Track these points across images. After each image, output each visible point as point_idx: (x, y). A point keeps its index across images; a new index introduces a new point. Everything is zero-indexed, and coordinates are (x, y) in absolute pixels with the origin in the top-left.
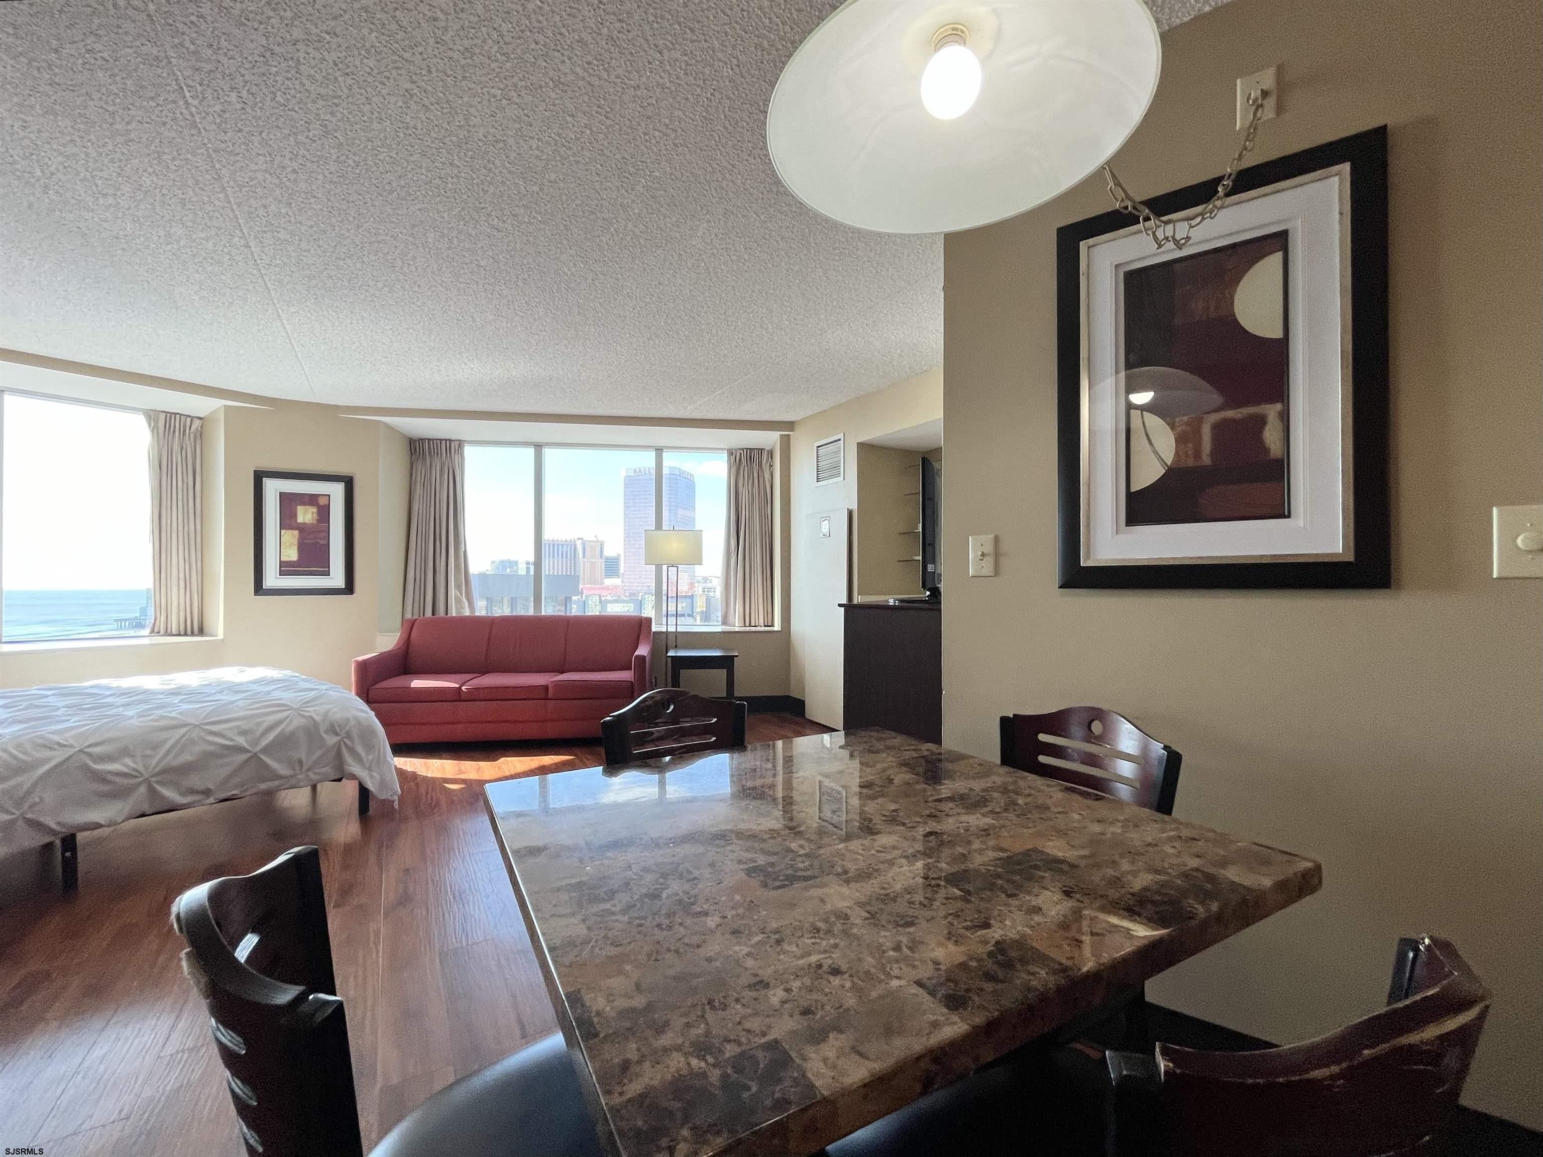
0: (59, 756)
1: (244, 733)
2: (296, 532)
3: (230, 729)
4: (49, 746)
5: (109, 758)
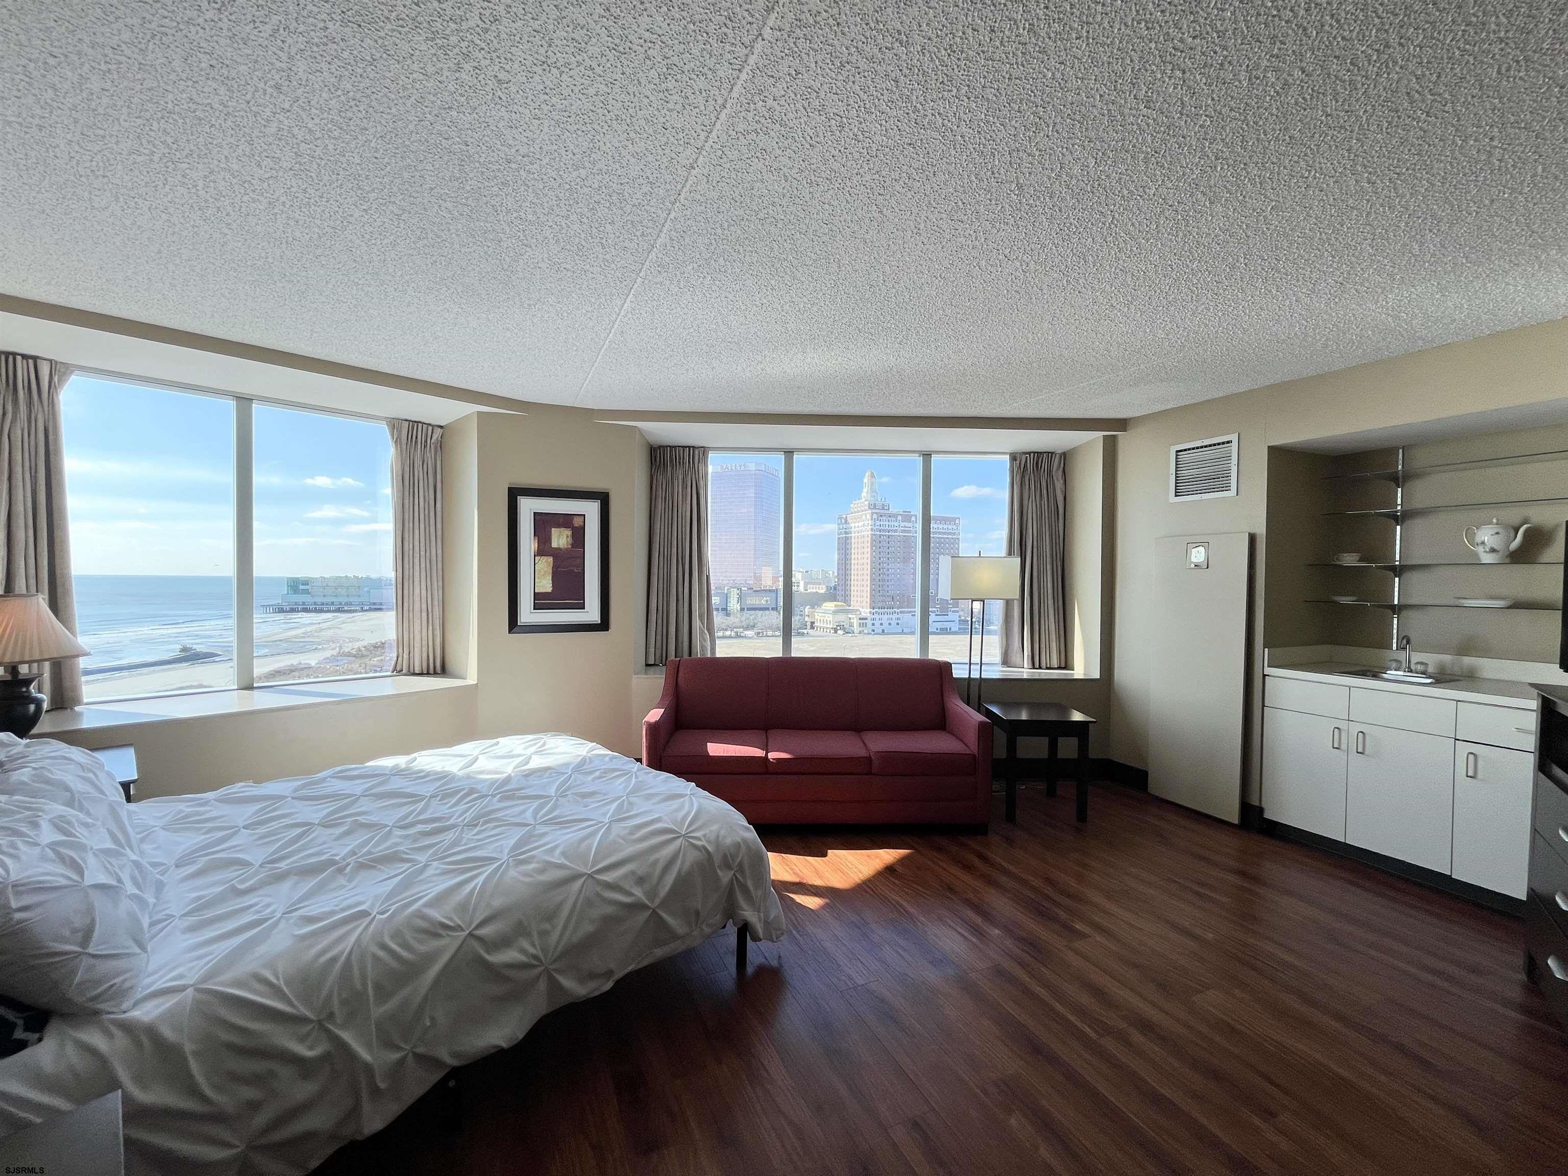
0: (449, 946)
1: (640, 881)
2: (551, 559)
3: (625, 876)
4: (436, 930)
5: (503, 942)
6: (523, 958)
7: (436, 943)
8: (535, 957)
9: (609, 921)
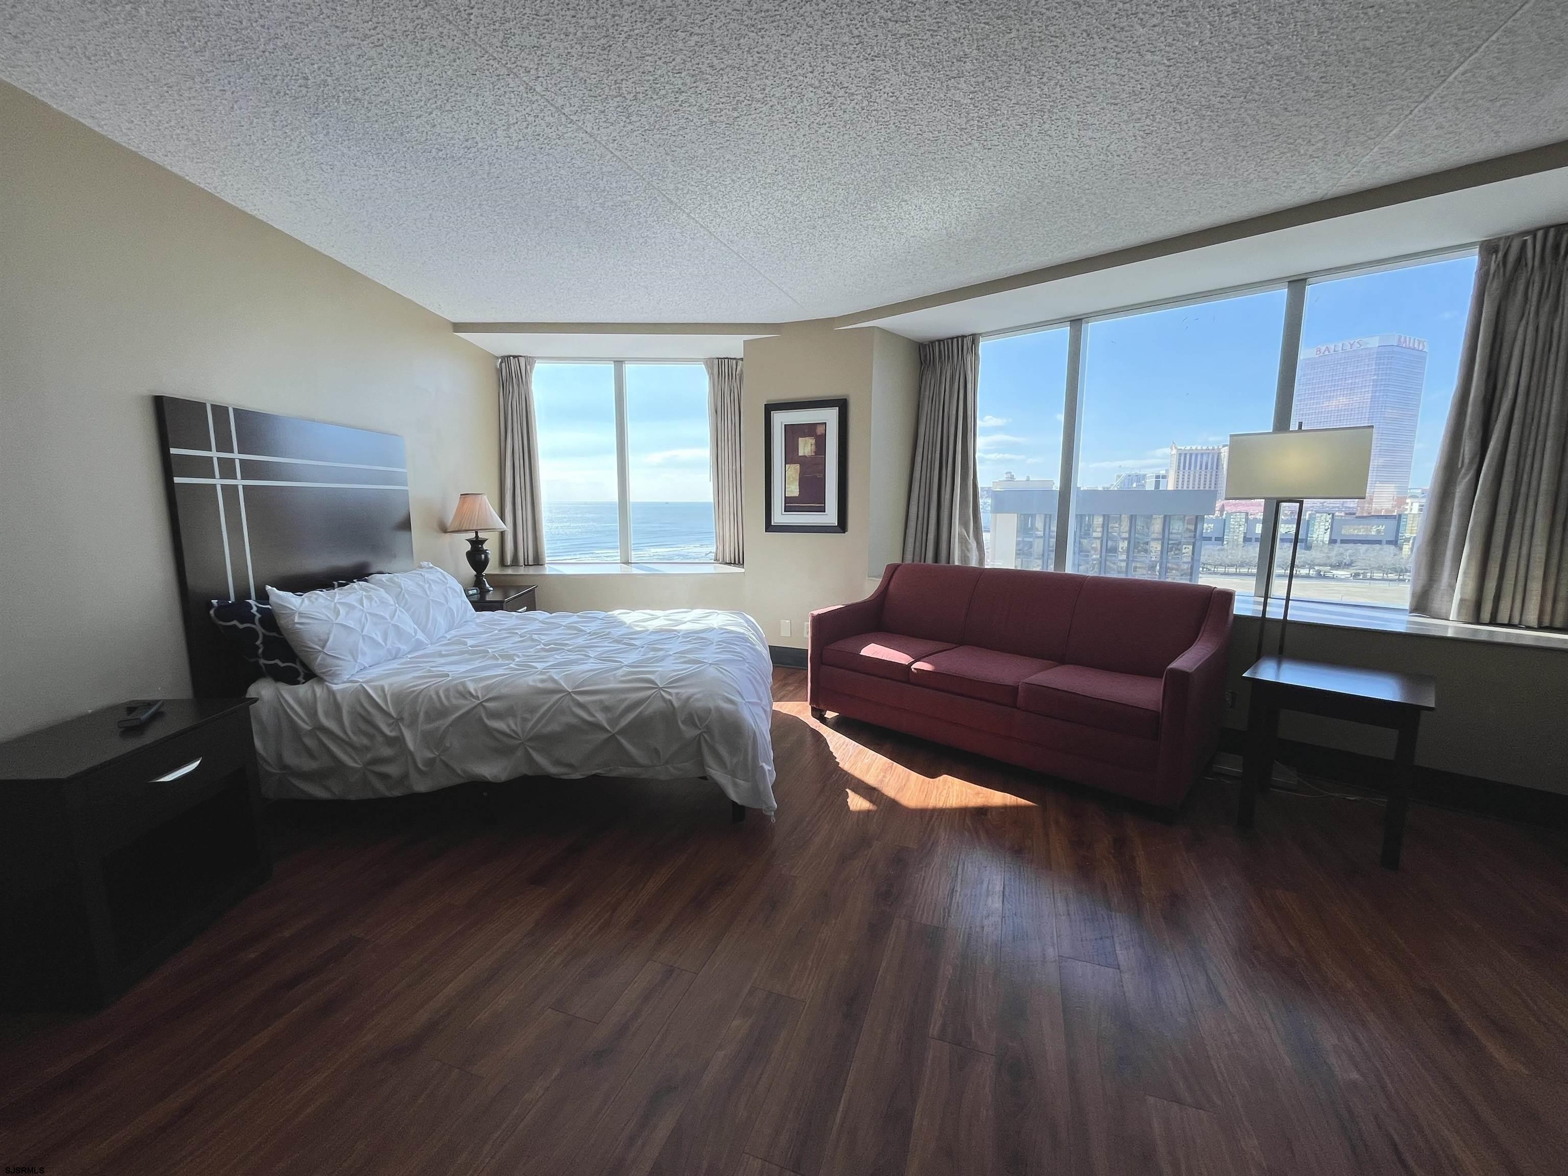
0: (467, 705)
1: (606, 709)
2: (798, 466)
3: (594, 702)
4: (465, 694)
5: (496, 715)
6: (508, 731)
7: (463, 702)
8: (514, 731)
9: (572, 729)
